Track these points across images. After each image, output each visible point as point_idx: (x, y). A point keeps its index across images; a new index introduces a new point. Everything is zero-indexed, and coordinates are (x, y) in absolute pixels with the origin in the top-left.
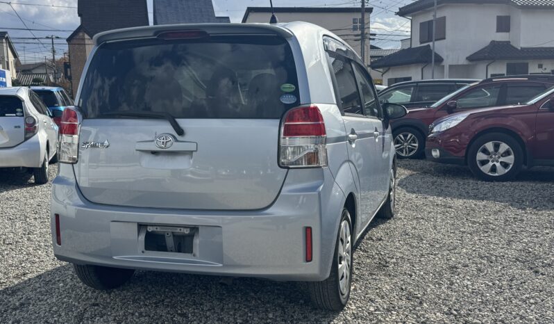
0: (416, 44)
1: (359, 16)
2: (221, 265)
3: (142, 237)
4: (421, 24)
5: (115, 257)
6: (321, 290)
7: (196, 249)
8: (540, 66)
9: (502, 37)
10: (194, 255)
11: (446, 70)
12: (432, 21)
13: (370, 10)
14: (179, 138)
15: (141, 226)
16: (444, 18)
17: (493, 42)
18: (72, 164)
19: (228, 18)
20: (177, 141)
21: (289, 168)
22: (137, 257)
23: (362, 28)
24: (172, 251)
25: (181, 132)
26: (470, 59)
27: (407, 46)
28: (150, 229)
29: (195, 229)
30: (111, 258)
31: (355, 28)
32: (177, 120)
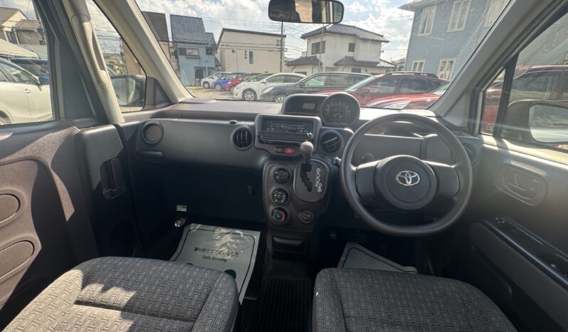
0: (310, 55)
1: (280, 39)
4: (313, 44)
9: (350, 54)
11: (324, 69)
12: (319, 43)
13: (285, 36)
16: (325, 41)
17: (346, 56)
19: (212, 34)
23: (281, 45)
26: (335, 64)
27: (305, 56)
31: (278, 45)
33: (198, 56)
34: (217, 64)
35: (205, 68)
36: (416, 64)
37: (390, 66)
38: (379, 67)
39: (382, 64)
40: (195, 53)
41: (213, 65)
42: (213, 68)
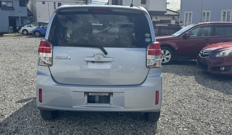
2: (123, 108)
3: (86, 98)
5: (73, 107)
6: (154, 114)
7: (111, 102)
8: (156, 18)
10: (111, 104)
14: (105, 56)
15: (86, 93)
18: (49, 66)
20: (104, 57)
21: (150, 68)
22: (84, 106)
24: (97, 103)
25: (106, 53)
28: (90, 94)
29: (111, 94)
30: (72, 107)
32: (104, 48)
33: (12, 7)
34: (30, 14)
35: (18, 17)
36: (187, 14)
37: (175, 14)
38: (166, 15)
39: (168, 13)
40: (10, 5)
41: (25, 14)
42: (25, 18)
